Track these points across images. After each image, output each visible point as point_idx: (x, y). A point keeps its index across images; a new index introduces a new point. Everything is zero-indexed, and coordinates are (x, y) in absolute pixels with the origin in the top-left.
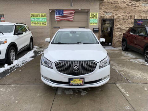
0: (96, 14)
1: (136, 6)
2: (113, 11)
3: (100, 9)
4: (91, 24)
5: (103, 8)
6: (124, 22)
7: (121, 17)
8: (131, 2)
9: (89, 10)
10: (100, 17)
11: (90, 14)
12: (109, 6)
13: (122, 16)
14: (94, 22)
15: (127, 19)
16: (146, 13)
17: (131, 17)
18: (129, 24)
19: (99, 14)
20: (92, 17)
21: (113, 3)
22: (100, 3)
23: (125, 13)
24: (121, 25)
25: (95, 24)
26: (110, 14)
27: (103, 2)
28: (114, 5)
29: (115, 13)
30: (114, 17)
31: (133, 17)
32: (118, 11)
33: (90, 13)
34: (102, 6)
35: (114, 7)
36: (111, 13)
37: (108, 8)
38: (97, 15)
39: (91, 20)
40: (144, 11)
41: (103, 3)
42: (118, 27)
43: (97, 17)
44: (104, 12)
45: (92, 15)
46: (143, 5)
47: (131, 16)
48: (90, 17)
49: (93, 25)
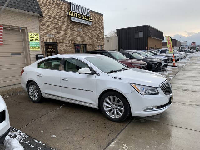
0: (37, 35)
1: (73, 30)
2: (55, 33)
3: (41, 29)
4: (32, 48)
5: (44, 28)
6: (67, 46)
7: (64, 41)
8: (69, 25)
9: (26, 28)
10: (42, 39)
11: (29, 35)
12: (49, 26)
13: (64, 39)
14: (36, 45)
15: (69, 44)
16: (82, 38)
17: (72, 42)
18: (71, 49)
19: (40, 35)
20: (32, 39)
21: (53, 23)
22: (39, 21)
23: (66, 36)
24: (65, 50)
25: (38, 48)
26: (52, 36)
27: (43, 20)
28: (55, 26)
29: (57, 35)
30: (57, 40)
31: (73, 42)
32: (59, 33)
33: (29, 33)
34: (42, 25)
35: (55, 28)
36: (53, 36)
37: (49, 28)
38: (38, 37)
39: (31, 42)
40: (80, 36)
41: (43, 21)
42: (63, 53)
43: (38, 39)
44: (45, 33)
45: (32, 36)
46: (79, 30)
47: (71, 40)
48: (30, 38)
49: (35, 50)
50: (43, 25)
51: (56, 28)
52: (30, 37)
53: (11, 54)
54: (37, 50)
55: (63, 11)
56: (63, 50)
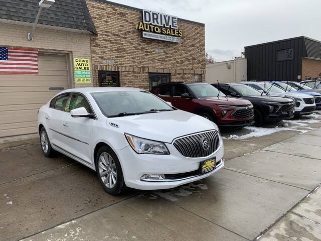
0: (86, 61)
1: (147, 52)
2: (116, 57)
3: (93, 52)
4: (79, 80)
5: (98, 50)
6: (136, 77)
7: (130, 69)
8: (140, 45)
9: (71, 52)
10: (94, 67)
11: (75, 61)
12: (107, 47)
13: (131, 66)
14: (84, 76)
15: (139, 73)
16: (161, 63)
17: (143, 70)
18: (143, 81)
19: (92, 61)
20: (78, 67)
21: (113, 43)
22: (91, 40)
23: (135, 62)
25: (87, 80)
26: (112, 63)
27: (97, 39)
28: (116, 47)
29: (120, 61)
30: (118, 67)
31: (146, 70)
32: (123, 57)
33: (75, 59)
34: (94, 46)
35: (116, 50)
36: (113, 61)
37: (106, 50)
38: (89, 64)
39: (77, 72)
40: (159, 60)
41: (96, 41)
42: (127, 86)
43: (89, 66)
44: (99, 57)
45: (78, 63)
46: (157, 50)
47: (143, 68)
48: (75, 66)
49: (83, 82)
50: (97, 45)
51: (118, 50)
52: (75, 63)
53: (50, 89)
54: (86, 82)
55: (131, 23)
56: (129, 82)
